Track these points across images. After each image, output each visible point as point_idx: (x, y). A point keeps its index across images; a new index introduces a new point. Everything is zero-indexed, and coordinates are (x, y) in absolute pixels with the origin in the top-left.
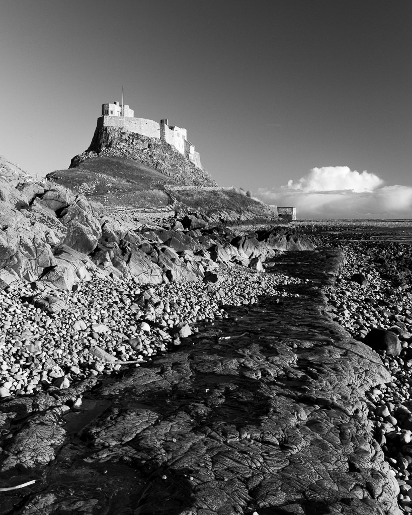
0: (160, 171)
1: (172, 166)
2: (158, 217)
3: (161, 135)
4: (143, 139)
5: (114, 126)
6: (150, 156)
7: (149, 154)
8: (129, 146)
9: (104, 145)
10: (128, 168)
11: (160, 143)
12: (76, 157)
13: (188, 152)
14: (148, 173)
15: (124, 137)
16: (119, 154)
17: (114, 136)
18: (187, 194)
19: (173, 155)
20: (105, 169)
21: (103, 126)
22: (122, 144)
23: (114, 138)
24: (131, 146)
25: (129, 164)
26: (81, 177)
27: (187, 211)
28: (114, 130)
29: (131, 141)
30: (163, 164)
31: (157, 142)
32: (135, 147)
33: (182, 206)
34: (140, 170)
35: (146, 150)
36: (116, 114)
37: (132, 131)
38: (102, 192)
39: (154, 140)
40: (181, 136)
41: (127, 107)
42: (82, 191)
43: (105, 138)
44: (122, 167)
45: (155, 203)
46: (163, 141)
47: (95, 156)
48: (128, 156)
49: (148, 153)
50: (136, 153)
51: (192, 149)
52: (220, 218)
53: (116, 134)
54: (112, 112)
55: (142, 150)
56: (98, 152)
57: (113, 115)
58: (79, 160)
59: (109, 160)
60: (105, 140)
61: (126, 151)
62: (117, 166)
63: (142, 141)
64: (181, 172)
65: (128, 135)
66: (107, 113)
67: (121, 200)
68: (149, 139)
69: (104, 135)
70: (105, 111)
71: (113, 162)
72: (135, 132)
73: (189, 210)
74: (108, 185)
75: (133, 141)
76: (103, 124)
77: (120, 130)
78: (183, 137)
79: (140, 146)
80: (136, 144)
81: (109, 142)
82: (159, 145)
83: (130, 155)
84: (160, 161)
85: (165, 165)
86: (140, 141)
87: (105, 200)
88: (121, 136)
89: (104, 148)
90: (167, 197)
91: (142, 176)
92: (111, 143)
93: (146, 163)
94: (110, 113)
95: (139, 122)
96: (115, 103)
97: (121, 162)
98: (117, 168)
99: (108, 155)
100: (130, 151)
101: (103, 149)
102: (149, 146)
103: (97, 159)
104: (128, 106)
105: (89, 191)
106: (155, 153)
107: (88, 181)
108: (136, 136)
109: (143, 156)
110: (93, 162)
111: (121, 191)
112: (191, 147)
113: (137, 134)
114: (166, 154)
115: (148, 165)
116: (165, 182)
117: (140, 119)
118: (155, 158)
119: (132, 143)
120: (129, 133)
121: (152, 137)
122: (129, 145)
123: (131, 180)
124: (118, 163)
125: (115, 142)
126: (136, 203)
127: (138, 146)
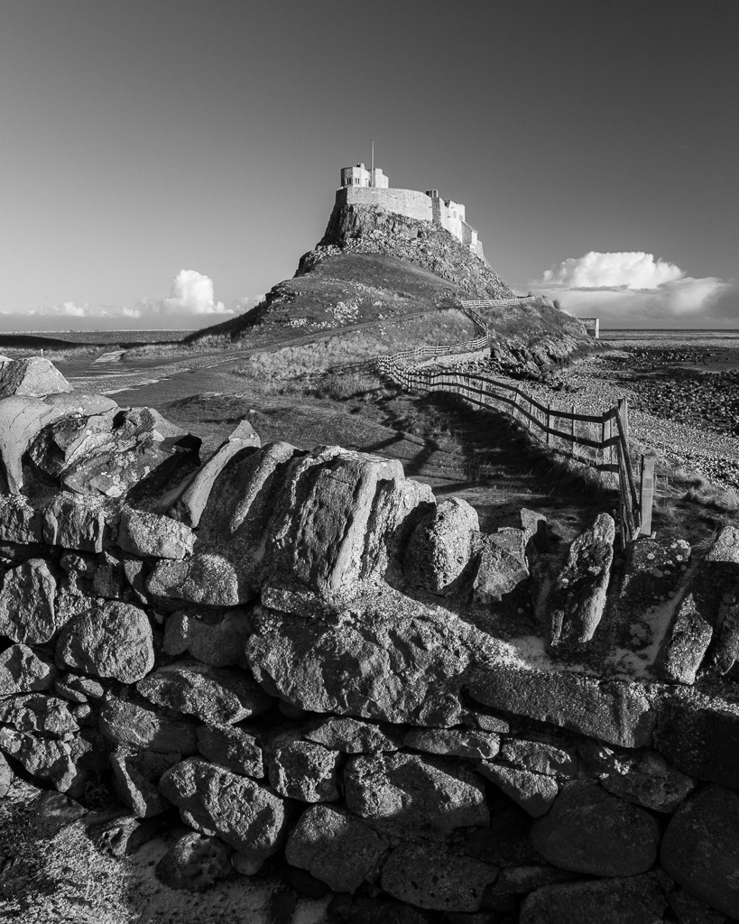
0: (439, 274)
1: (456, 265)
2: (470, 361)
3: (434, 215)
4: (409, 223)
5: (363, 202)
6: (422, 250)
7: (421, 247)
8: (388, 235)
9: (348, 234)
10: (393, 271)
11: (434, 229)
12: (307, 255)
13: (468, 242)
14: (426, 279)
15: (380, 221)
16: (375, 248)
17: (364, 219)
18: (494, 314)
19: (455, 248)
20: (358, 275)
21: (346, 204)
22: (378, 232)
23: (364, 222)
24: (392, 234)
25: (394, 265)
26: (332, 292)
27: (507, 345)
28: (364, 210)
29: (391, 227)
30: (443, 262)
31: (430, 227)
32: (398, 236)
33: (499, 338)
34: (412, 275)
35: (415, 242)
36: (364, 183)
37: (392, 211)
38: (370, 317)
39: (426, 224)
40: (458, 217)
41: (379, 172)
42: (339, 317)
43: (350, 222)
44: (384, 271)
45: (455, 334)
46: (437, 225)
47: (338, 252)
48: (389, 251)
49: (419, 246)
50: (401, 246)
51: (474, 235)
52: (548, 353)
53: (368, 216)
54: (358, 181)
55: (410, 241)
56: (342, 246)
57: (359, 186)
58: (313, 260)
59: (361, 259)
60: (350, 226)
61: (386, 243)
62: (376, 269)
63: (409, 226)
64: (469, 274)
65: (387, 218)
66: (350, 181)
67: (404, 331)
68: (418, 223)
69: (348, 219)
70: (346, 179)
71: (368, 262)
72: (397, 212)
73: (510, 344)
74: (377, 304)
75: (394, 226)
76: (346, 200)
77: (373, 209)
78: (461, 217)
79: (406, 235)
80: (400, 231)
81: (356, 228)
82: (433, 233)
83: (392, 250)
84: (438, 259)
85: (446, 265)
86: (404, 227)
87: (383, 333)
88: (375, 220)
89: (351, 240)
90: (471, 322)
91: (418, 285)
92: (359, 231)
93: (418, 263)
94: (354, 182)
95: (402, 195)
96: (359, 166)
97: (380, 261)
98: (377, 272)
99: (357, 251)
100: (392, 242)
101: (349, 240)
102: (419, 235)
103: (342, 258)
104: (381, 171)
105: (349, 316)
106: (430, 245)
107: (345, 298)
108: (397, 219)
109: (412, 251)
110: (337, 263)
111: (398, 313)
112: (473, 233)
113: (400, 216)
114: (446, 247)
115: (421, 265)
116: (454, 295)
117: (403, 190)
118: (430, 253)
119: (392, 230)
120: (387, 213)
121: (422, 219)
122: (388, 233)
123: (405, 293)
124: (376, 263)
125: (366, 230)
126: (429, 335)
127: (402, 235)
